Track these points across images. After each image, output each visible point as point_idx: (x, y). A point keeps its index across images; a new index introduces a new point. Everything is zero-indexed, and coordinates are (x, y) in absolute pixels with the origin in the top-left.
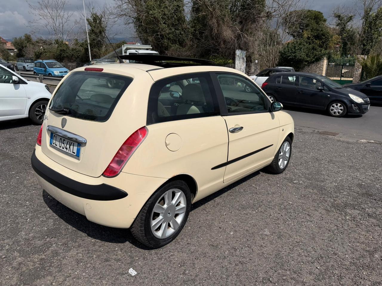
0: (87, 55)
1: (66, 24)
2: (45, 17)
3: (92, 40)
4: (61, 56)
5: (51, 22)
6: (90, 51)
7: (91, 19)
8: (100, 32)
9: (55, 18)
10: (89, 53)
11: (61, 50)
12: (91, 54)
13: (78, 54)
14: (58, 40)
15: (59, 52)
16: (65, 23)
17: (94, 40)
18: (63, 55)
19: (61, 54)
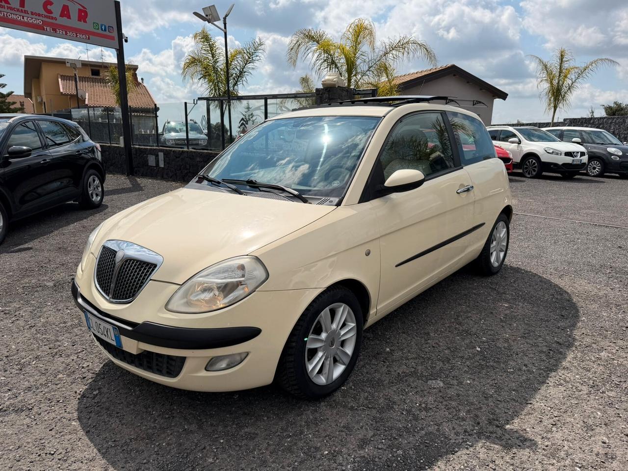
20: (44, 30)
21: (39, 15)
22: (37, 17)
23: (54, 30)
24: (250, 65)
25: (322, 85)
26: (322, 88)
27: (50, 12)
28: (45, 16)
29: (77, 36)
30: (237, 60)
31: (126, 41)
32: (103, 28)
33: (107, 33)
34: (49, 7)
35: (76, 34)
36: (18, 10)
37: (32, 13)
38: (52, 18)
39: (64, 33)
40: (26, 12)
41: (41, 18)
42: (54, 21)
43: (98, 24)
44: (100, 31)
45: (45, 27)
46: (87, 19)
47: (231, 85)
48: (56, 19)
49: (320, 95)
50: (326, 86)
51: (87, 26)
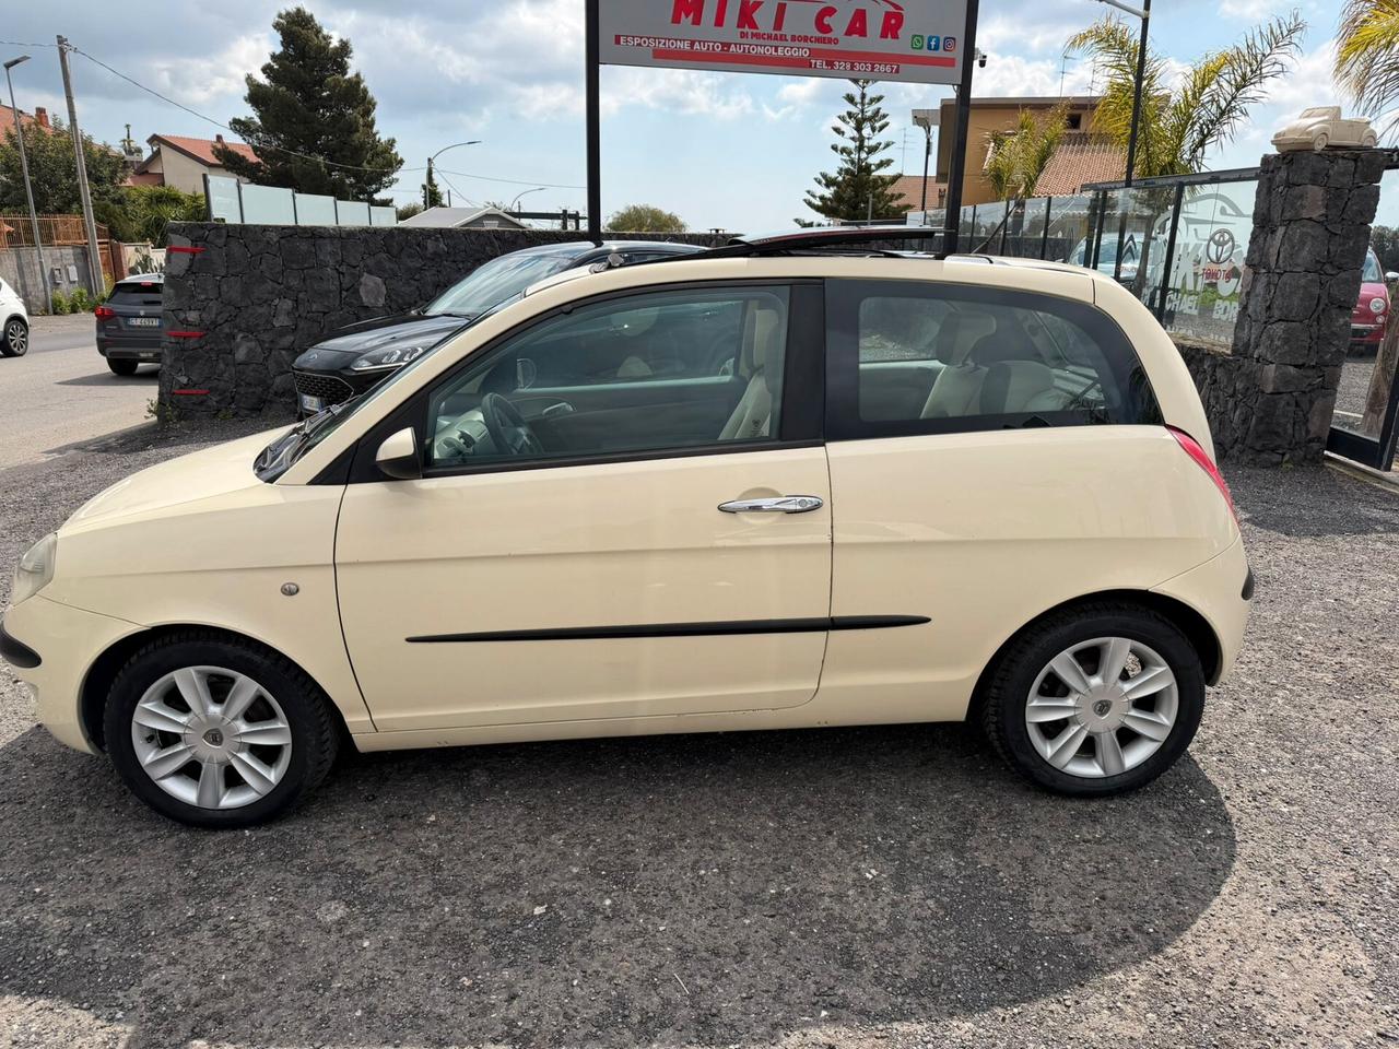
20: (810, 66)
21: (806, 39)
22: (802, 44)
23: (830, 64)
24: (1251, 91)
25: (1274, 147)
26: (1277, 153)
27: (827, 29)
28: (818, 40)
29: (873, 68)
30: (1218, 82)
31: (982, 64)
32: (933, 43)
33: (941, 53)
34: (827, 20)
35: (873, 65)
36: (770, 37)
37: (793, 38)
38: (830, 41)
39: (849, 66)
40: (783, 38)
41: (809, 45)
42: (832, 47)
43: (922, 37)
44: (925, 52)
45: (813, 61)
46: (899, 32)
47: (1187, 145)
48: (836, 41)
49: (1269, 175)
50: (1285, 149)
51: (900, 45)
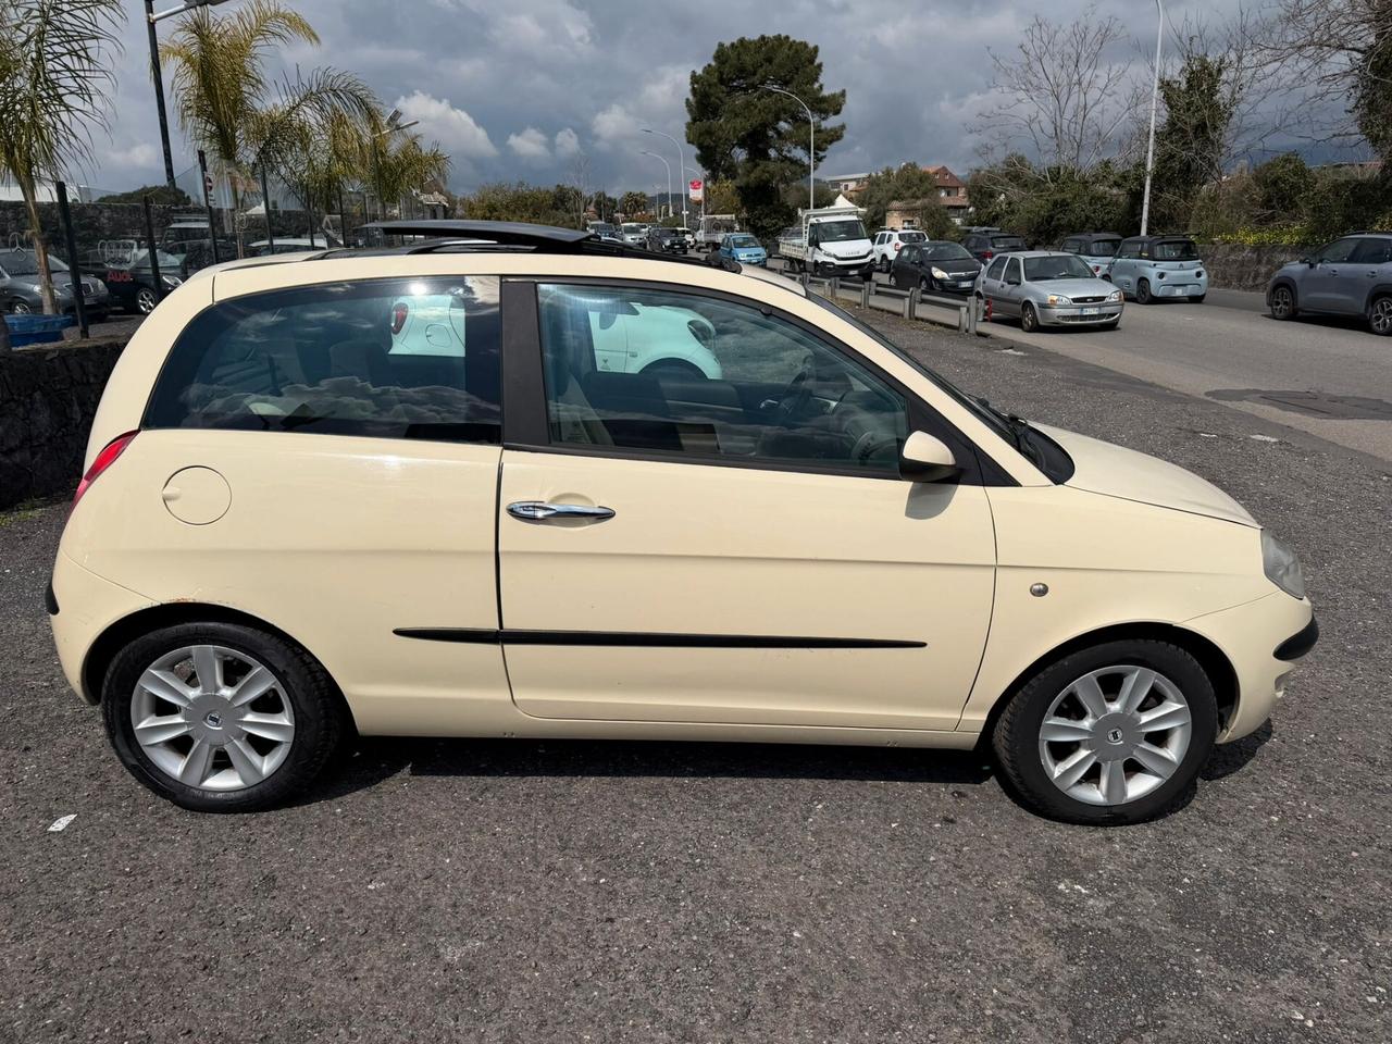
0: (1136, 216)
1: (1098, 108)
2: (1034, 94)
3: (1164, 160)
4: (1049, 224)
5: (1051, 108)
6: (1146, 200)
7: (1180, 79)
8: (1201, 128)
9: (1065, 90)
10: (1142, 208)
11: (1055, 203)
12: (1150, 212)
13: (1108, 213)
14: (1059, 168)
15: (1049, 211)
16: (1094, 105)
17: (1172, 157)
18: (1058, 219)
19: (1052, 217)
